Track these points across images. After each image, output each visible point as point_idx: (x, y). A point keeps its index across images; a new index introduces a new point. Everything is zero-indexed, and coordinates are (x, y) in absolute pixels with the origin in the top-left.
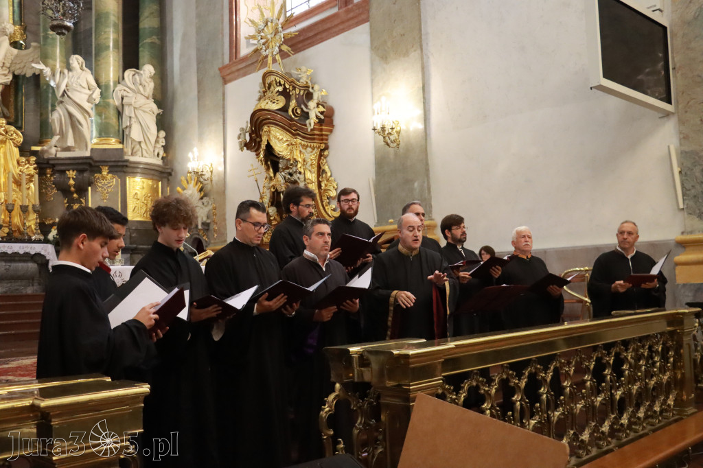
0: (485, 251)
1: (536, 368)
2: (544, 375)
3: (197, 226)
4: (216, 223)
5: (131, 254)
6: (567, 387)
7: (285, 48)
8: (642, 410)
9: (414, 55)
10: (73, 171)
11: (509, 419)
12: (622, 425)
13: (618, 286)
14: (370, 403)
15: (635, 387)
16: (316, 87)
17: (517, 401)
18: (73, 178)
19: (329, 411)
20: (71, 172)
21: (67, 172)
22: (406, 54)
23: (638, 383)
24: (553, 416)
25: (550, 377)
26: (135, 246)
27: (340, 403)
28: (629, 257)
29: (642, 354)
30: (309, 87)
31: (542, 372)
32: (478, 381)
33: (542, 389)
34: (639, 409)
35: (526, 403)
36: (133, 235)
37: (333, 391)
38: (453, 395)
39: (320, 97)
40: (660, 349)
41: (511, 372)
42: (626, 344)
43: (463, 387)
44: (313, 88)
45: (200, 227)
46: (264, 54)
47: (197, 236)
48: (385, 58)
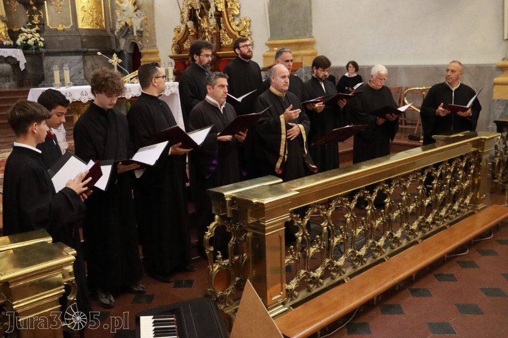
0: (352, 64)
1: (364, 193)
2: (369, 197)
3: (133, 33)
4: (148, 31)
5: (83, 56)
6: (387, 202)
8: (444, 210)
11: (341, 230)
12: (427, 223)
13: (440, 112)
14: (241, 226)
15: (441, 195)
17: (348, 218)
19: (211, 235)
23: (443, 192)
24: (375, 224)
25: (374, 198)
26: (85, 49)
27: (218, 229)
28: (453, 89)
29: (449, 171)
31: (368, 195)
32: (318, 208)
33: (368, 207)
34: (442, 209)
35: (354, 218)
36: (84, 40)
37: (213, 220)
38: (299, 220)
40: (464, 165)
41: (344, 199)
42: (436, 166)
43: (307, 214)
45: (135, 34)
47: (134, 41)
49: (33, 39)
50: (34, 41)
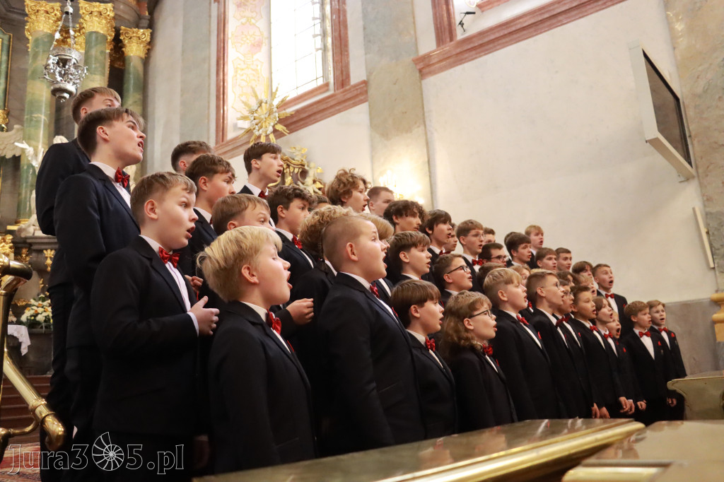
7: (280, 127)
9: (418, 131)
10: (51, 250)
16: (312, 165)
18: (51, 258)
20: (49, 251)
21: (45, 252)
22: (409, 130)
30: (304, 166)
39: (316, 175)
44: (308, 166)
46: (257, 133)
48: (385, 135)
49: (45, 314)
50: (46, 317)
